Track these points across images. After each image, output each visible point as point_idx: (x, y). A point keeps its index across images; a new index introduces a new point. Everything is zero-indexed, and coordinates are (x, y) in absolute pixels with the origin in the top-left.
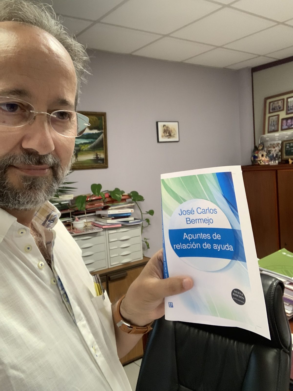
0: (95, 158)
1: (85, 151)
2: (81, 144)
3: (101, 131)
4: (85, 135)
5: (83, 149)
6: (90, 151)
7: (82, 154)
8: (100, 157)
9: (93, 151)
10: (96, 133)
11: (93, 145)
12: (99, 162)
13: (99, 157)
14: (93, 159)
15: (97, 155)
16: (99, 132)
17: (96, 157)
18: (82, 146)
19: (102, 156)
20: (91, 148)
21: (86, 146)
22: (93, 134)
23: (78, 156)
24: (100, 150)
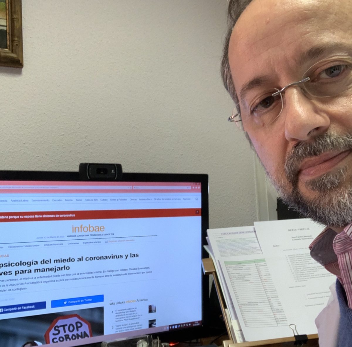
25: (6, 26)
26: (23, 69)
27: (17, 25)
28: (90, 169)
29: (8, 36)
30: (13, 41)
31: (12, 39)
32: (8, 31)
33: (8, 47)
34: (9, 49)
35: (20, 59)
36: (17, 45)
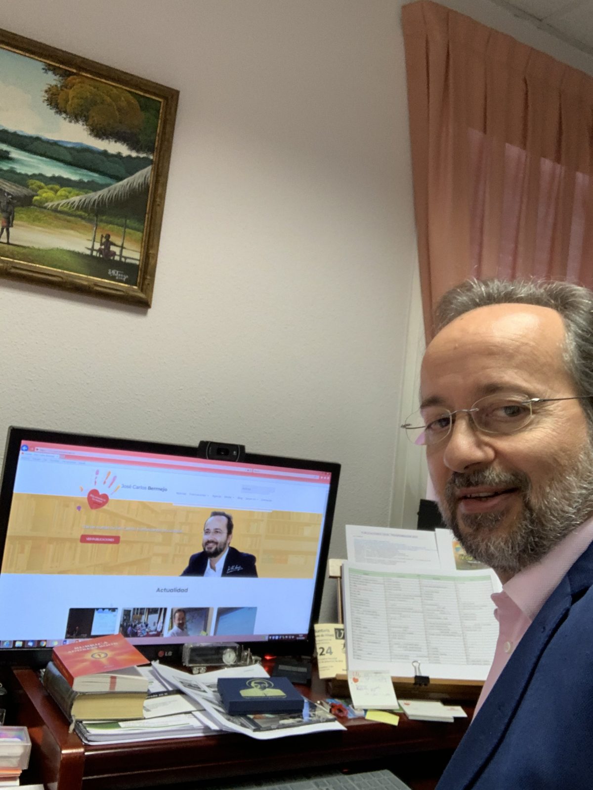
0: (95, 253)
1: (55, 210)
2: (40, 177)
3: (142, 155)
4: (66, 148)
5: (47, 200)
6: (80, 217)
7: (36, 220)
8: (121, 256)
9: (90, 221)
10: (119, 155)
11: (95, 196)
12: (113, 272)
13: (114, 254)
14: (88, 252)
15: (108, 243)
16: (134, 154)
17: (100, 251)
18: (40, 188)
19: (132, 254)
20: (84, 207)
21: (62, 191)
22: (105, 153)
23: (15, 222)
24: (126, 226)
25: (139, 260)
26: (150, 310)
27: (151, 261)
28: (210, 448)
29: (139, 272)
30: (144, 279)
31: (144, 276)
32: (140, 266)
33: (138, 284)
34: (139, 287)
35: (149, 300)
36: (149, 284)
